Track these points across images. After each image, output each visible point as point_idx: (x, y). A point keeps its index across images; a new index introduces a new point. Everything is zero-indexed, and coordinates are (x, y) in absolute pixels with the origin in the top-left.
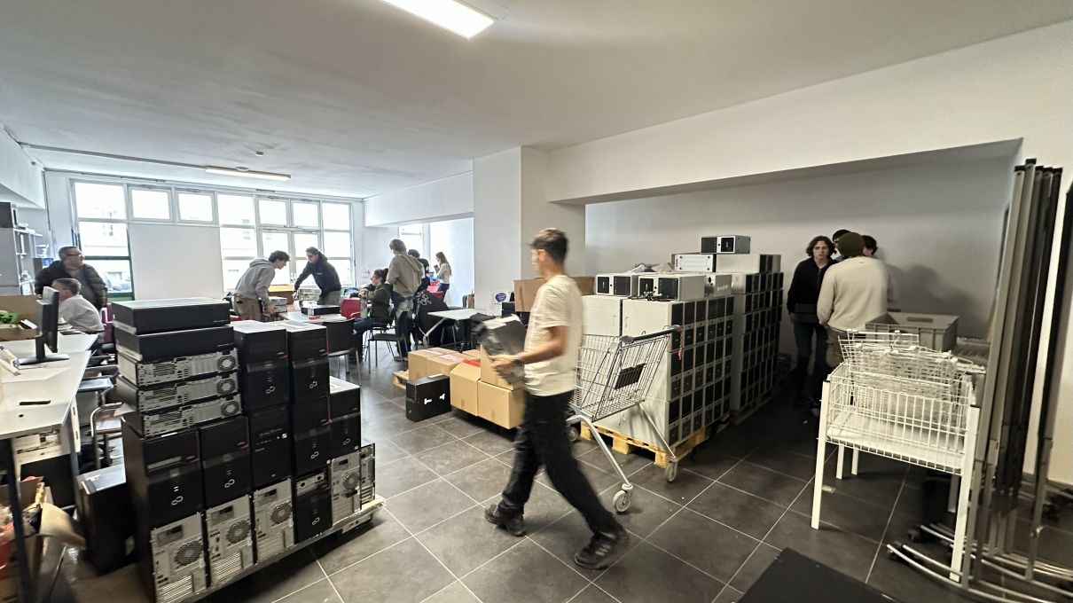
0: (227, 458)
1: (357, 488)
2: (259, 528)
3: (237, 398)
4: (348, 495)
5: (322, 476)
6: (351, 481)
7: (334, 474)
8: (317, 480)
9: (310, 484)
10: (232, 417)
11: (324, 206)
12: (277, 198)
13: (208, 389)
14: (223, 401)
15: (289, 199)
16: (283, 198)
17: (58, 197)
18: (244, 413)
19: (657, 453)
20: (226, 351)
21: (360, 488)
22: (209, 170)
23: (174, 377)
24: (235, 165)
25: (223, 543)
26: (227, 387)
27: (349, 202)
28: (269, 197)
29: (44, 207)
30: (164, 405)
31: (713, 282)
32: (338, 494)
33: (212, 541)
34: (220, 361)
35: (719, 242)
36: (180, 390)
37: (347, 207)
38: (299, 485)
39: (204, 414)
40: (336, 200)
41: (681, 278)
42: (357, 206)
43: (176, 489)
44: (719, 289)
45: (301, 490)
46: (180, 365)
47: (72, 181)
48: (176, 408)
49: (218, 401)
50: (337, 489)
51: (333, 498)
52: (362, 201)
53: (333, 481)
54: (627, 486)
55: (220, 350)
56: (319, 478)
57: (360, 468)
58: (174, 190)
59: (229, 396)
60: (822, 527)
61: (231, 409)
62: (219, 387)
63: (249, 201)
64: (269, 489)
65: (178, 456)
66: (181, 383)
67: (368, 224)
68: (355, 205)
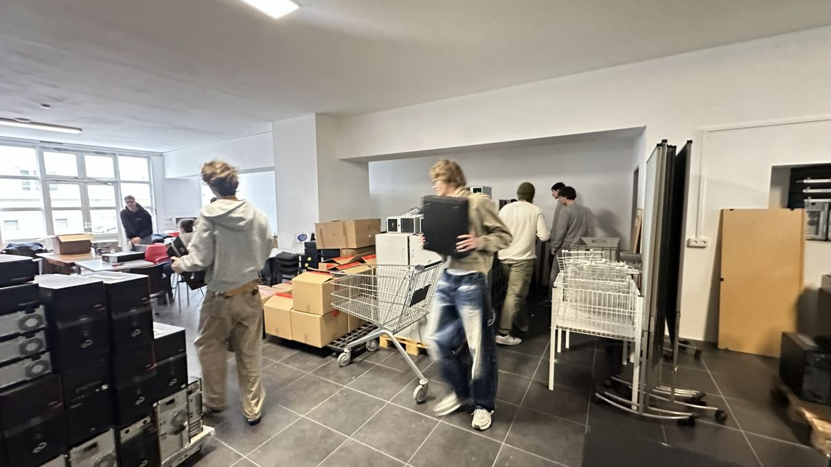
0: (35, 421)
1: (186, 423)
3: (46, 357)
4: (176, 433)
5: (148, 419)
6: (179, 419)
7: (160, 416)
8: (142, 424)
9: (135, 429)
10: (40, 377)
12: (66, 150)
13: (9, 351)
14: (28, 362)
15: (80, 152)
16: (73, 151)
18: (55, 371)
20: (30, 310)
21: (189, 423)
26: (31, 347)
27: (148, 156)
28: (56, 149)
32: (165, 434)
34: (23, 321)
37: (145, 161)
38: (123, 433)
40: (133, 154)
45: (125, 437)
49: (21, 362)
50: (165, 428)
51: (160, 438)
52: (161, 155)
53: (160, 422)
54: (423, 381)
55: (21, 309)
56: (145, 422)
57: (188, 404)
59: (35, 356)
61: (38, 369)
62: (22, 348)
64: (89, 444)
67: (168, 176)
68: (154, 159)
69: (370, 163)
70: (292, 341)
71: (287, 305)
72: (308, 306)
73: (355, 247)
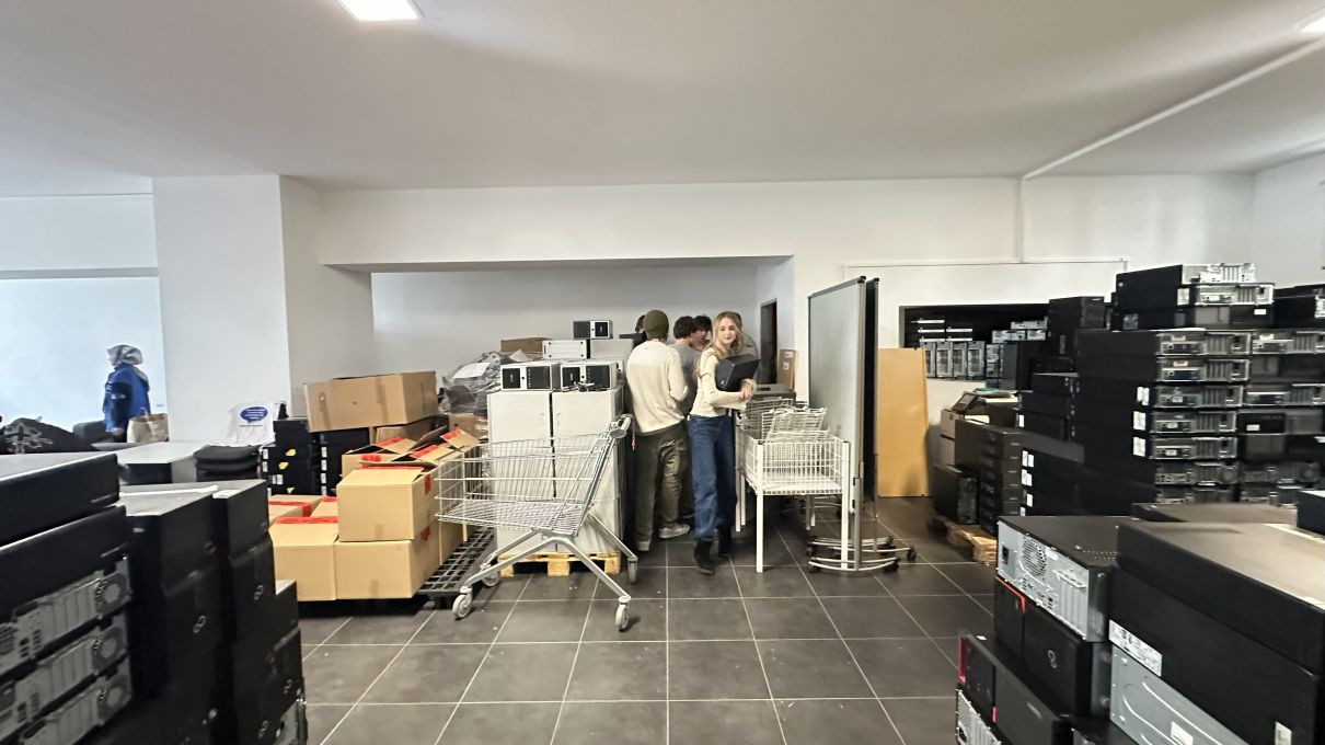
3: (125, 669)
14: (102, 685)
19: (607, 560)
20: (109, 566)
23: (11, 660)
26: (108, 649)
34: (100, 593)
35: (593, 326)
36: (25, 689)
41: (611, 365)
46: (24, 626)
48: (13, 739)
49: (93, 687)
54: (625, 598)
55: (100, 566)
59: (111, 669)
60: (765, 569)
61: (116, 697)
62: (96, 653)
66: (26, 669)
69: (373, 274)
70: (337, 601)
71: (323, 536)
72: (379, 528)
73: (405, 422)
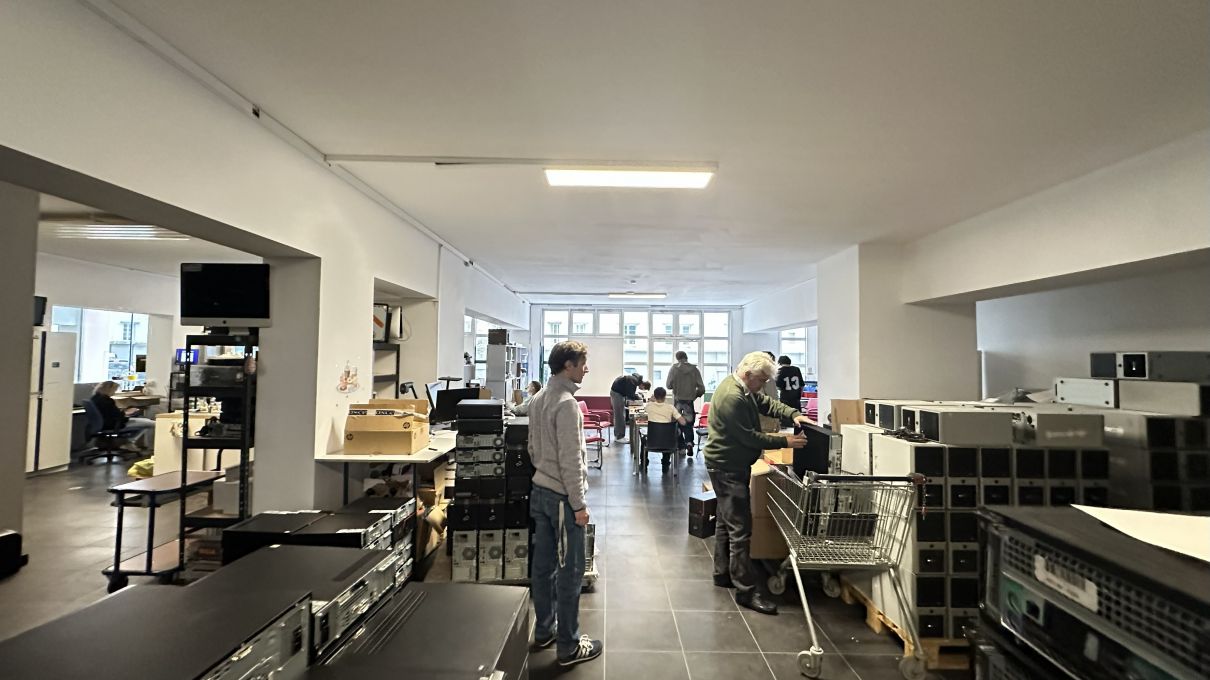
0: (493, 501)
2: (507, 555)
3: (503, 465)
10: (499, 476)
11: (707, 316)
12: (667, 311)
13: (486, 456)
14: (495, 465)
15: (676, 311)
16: (671, 311)
17: (536, 323)
18: (506, 476)
19: (906, 642)
22: (611, 296)
23: (472, 445)
24: (624, 291)
25: (487, 556)
26: (498, 457)
27: (728, 310)
28: (660, 311)
29: (528, 329)
30: (467, 461)
31: (1034, 423)
33: (481, 551)
35: (1120, 360)
36: (475, 454)
37: (726, 315)
39: (487, 471)
40: (717, 310)
41: (944, 414)
42: (735, 313)
43: (466, 511)
44: (1049, 435)
46: (476, 439)
47: (543, 310)
48: (472, 463)
52: (741, 307)
55: (495, 433)
58: (597, 311)
59: (499, 463)
61: (499, 471)
62: (494, 456)
63: (645, 315)
64: (515, 531)
65: (469, 491)
66: (476, 449)
67: (745, 331)
68: (734, 313)
69: (979, 302)
